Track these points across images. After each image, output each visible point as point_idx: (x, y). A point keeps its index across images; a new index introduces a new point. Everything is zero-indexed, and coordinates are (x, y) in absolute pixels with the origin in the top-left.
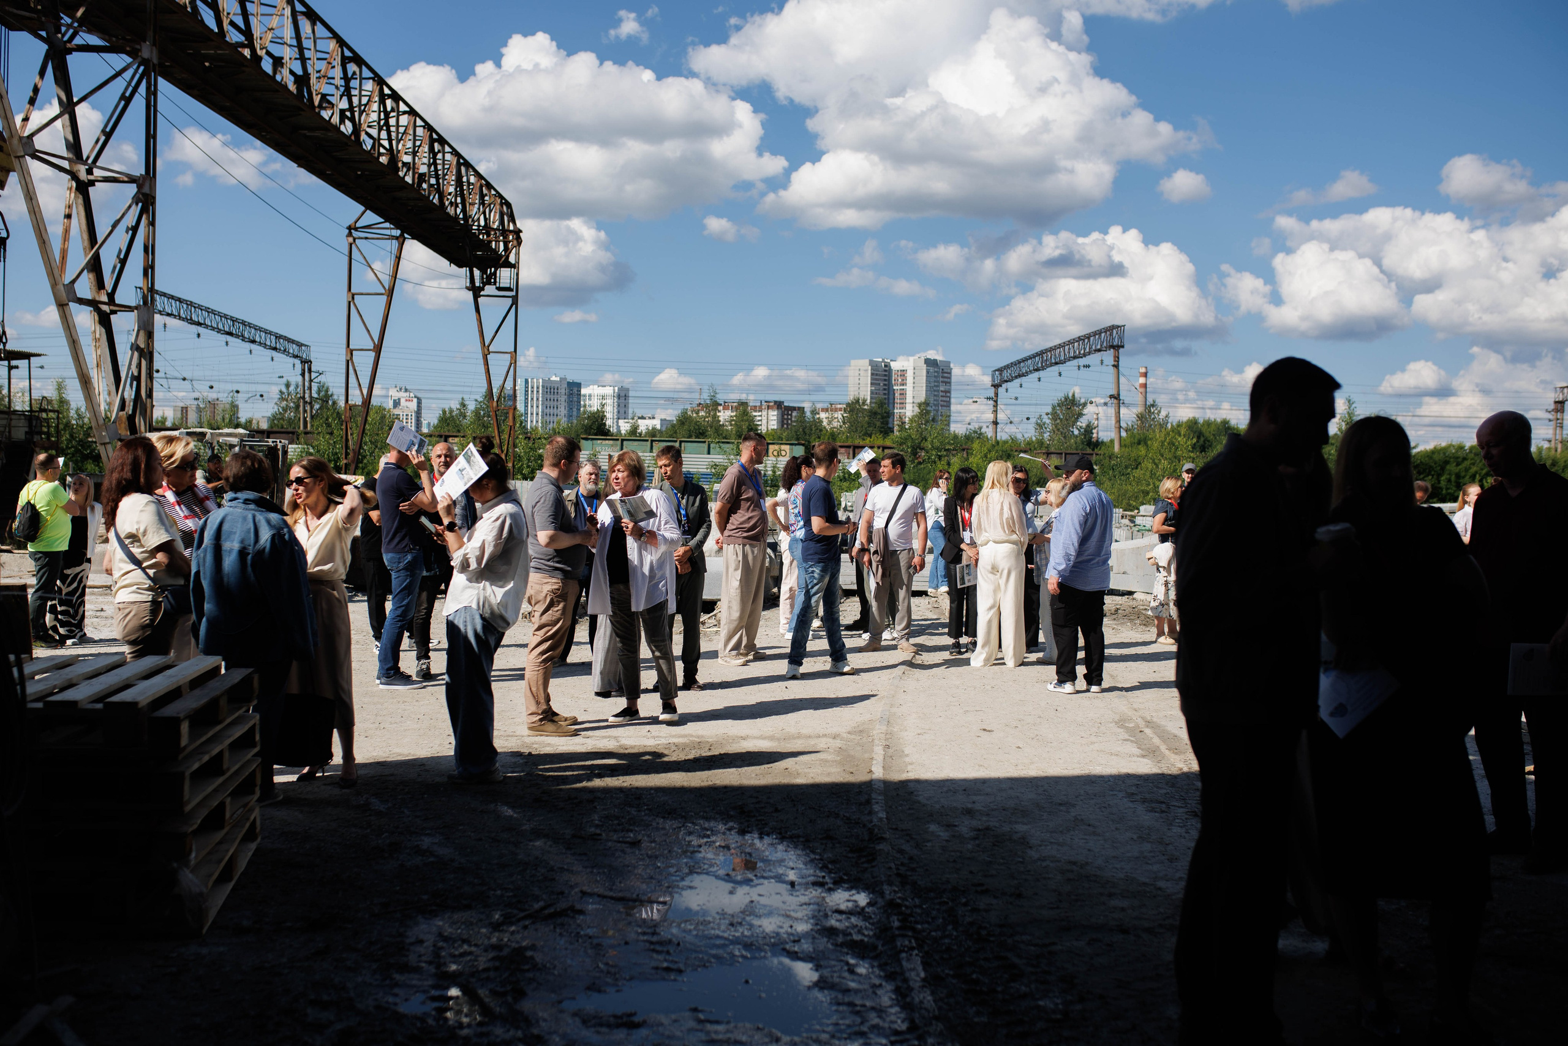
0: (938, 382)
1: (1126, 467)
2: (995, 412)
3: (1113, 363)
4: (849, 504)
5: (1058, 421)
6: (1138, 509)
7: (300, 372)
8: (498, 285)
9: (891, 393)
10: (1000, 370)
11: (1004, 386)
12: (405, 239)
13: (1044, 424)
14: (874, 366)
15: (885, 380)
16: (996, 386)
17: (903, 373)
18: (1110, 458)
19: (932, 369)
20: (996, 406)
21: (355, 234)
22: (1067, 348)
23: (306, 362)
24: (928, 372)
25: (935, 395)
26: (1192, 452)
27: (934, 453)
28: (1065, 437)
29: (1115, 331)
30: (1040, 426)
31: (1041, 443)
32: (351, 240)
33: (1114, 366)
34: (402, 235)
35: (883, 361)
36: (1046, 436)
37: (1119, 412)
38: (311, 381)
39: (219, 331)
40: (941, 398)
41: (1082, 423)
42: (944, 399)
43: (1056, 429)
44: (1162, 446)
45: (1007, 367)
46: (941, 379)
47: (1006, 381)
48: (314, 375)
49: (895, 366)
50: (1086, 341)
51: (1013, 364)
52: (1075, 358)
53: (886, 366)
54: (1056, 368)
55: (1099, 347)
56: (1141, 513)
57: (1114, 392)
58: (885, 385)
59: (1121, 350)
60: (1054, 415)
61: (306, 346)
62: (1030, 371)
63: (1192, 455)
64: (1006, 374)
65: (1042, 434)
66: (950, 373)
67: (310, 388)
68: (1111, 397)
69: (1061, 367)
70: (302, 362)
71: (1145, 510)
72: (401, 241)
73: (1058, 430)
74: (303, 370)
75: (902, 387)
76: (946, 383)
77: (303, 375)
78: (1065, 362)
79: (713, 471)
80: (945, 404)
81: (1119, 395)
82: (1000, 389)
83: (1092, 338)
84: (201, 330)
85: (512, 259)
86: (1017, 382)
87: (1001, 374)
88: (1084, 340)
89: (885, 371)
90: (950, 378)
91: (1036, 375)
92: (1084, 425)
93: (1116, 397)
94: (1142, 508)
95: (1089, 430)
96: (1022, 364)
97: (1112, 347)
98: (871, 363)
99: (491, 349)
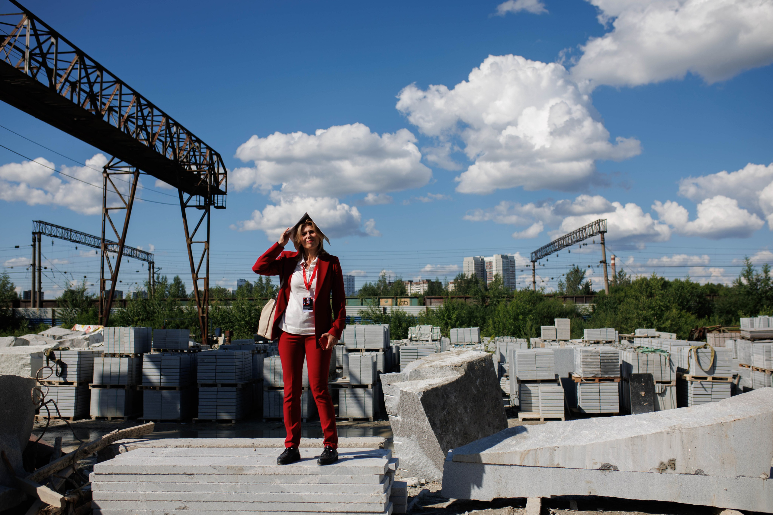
0: (509, 267)
1: (614, 303)
2: (534, 276)
3: (601, 242)
4: (414, 336)
5: (571, 282)
6: (634, 332)
7: (148, 268)
8: (216, 205)
9: (485, 274)
10: (536, 253)
11: (538, 261)
12: (139, 173)
13: (563, 284)
14: (476, 260)
15: (482, 267)
16: (534, 262)
17: (491, 263)
18: (603, 298)
19: (505, 260)
20: (534, 273)
21: (108, 171)
22: (572, 236)
23: (151, 264)
24: (503, 262)
25: (507, 274)
26: (662, 290)
27: (495, 299)
28: (575, 290)
29: (601, 223)
30: (561, 285)
31: (561, 293)
32: (105, 175)
33: (601, 243)
34: (137, 170)
35: (480, 257)
36: (565, 290)
37: (607, 271)
38: (154, 273)
39: (92, 246)
40: (510, 275)
41: (584, 281)
42: (512, 275)
43: (569, 287)
44: (641, 287)
45: (539, 251)
46: (510, 265)
47: (539, 258)
48: (155, 270)
49: (487, 259)
50: (584, 231)
51: (542, 249)
52: (577, 241)
53: (482, 260)
54: (567, 248)
55: (591, 233)
56: (637, 335)
57: (603, 259)
58: (482, 269)
59: (605, 234)
60: (568, 279)
61: (151, 254)
62: (552, 251)
63: (662, 292)
64: (539, 255)
65: (562, 289)
66: (514, 262)
67: (153, 277)
68: (601, 262)
69: (570, 247)
70: (149, 263)
71: (640, 332)
72: (136, 175)
73: (571, 287)
74: (150, 268)
75: (490, 270)
76: (513, 267)
77: (149, 270)
78: (572, 244)
79: (361, 315)
80: (513, 277)
81: (606, 260)
82: (536, 264)
83: (587, 229)
84: (78, 245)
85: (222, 187)
86: (545, 258)
87: (536, 255)
88: (582, 231)
89: (482, 262)
90: (514, 264)
91: (556, 253)
92: (585, 283)
93: (604, 262)
94: (637, 331)
95: (587, 286)
96: (548, 248)
97: (600, 232)
98: (474, 258)
99: (193, 240)
